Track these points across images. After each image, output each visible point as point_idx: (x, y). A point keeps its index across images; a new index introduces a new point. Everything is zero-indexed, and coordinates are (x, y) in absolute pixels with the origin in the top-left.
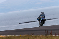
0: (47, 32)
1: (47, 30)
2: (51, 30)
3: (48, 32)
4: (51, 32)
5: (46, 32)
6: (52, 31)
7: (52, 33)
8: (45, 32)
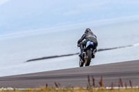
0: (91, 79)
1: (92, 76)
2: (102, 76)
3: (94, 80)
4: (101, 80)
5: (89, 80)
6: (103, 78)
7: (103, 83)
8: (87, 79)
